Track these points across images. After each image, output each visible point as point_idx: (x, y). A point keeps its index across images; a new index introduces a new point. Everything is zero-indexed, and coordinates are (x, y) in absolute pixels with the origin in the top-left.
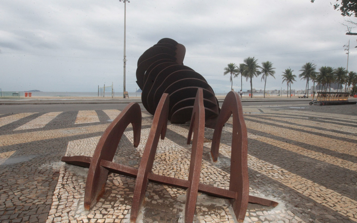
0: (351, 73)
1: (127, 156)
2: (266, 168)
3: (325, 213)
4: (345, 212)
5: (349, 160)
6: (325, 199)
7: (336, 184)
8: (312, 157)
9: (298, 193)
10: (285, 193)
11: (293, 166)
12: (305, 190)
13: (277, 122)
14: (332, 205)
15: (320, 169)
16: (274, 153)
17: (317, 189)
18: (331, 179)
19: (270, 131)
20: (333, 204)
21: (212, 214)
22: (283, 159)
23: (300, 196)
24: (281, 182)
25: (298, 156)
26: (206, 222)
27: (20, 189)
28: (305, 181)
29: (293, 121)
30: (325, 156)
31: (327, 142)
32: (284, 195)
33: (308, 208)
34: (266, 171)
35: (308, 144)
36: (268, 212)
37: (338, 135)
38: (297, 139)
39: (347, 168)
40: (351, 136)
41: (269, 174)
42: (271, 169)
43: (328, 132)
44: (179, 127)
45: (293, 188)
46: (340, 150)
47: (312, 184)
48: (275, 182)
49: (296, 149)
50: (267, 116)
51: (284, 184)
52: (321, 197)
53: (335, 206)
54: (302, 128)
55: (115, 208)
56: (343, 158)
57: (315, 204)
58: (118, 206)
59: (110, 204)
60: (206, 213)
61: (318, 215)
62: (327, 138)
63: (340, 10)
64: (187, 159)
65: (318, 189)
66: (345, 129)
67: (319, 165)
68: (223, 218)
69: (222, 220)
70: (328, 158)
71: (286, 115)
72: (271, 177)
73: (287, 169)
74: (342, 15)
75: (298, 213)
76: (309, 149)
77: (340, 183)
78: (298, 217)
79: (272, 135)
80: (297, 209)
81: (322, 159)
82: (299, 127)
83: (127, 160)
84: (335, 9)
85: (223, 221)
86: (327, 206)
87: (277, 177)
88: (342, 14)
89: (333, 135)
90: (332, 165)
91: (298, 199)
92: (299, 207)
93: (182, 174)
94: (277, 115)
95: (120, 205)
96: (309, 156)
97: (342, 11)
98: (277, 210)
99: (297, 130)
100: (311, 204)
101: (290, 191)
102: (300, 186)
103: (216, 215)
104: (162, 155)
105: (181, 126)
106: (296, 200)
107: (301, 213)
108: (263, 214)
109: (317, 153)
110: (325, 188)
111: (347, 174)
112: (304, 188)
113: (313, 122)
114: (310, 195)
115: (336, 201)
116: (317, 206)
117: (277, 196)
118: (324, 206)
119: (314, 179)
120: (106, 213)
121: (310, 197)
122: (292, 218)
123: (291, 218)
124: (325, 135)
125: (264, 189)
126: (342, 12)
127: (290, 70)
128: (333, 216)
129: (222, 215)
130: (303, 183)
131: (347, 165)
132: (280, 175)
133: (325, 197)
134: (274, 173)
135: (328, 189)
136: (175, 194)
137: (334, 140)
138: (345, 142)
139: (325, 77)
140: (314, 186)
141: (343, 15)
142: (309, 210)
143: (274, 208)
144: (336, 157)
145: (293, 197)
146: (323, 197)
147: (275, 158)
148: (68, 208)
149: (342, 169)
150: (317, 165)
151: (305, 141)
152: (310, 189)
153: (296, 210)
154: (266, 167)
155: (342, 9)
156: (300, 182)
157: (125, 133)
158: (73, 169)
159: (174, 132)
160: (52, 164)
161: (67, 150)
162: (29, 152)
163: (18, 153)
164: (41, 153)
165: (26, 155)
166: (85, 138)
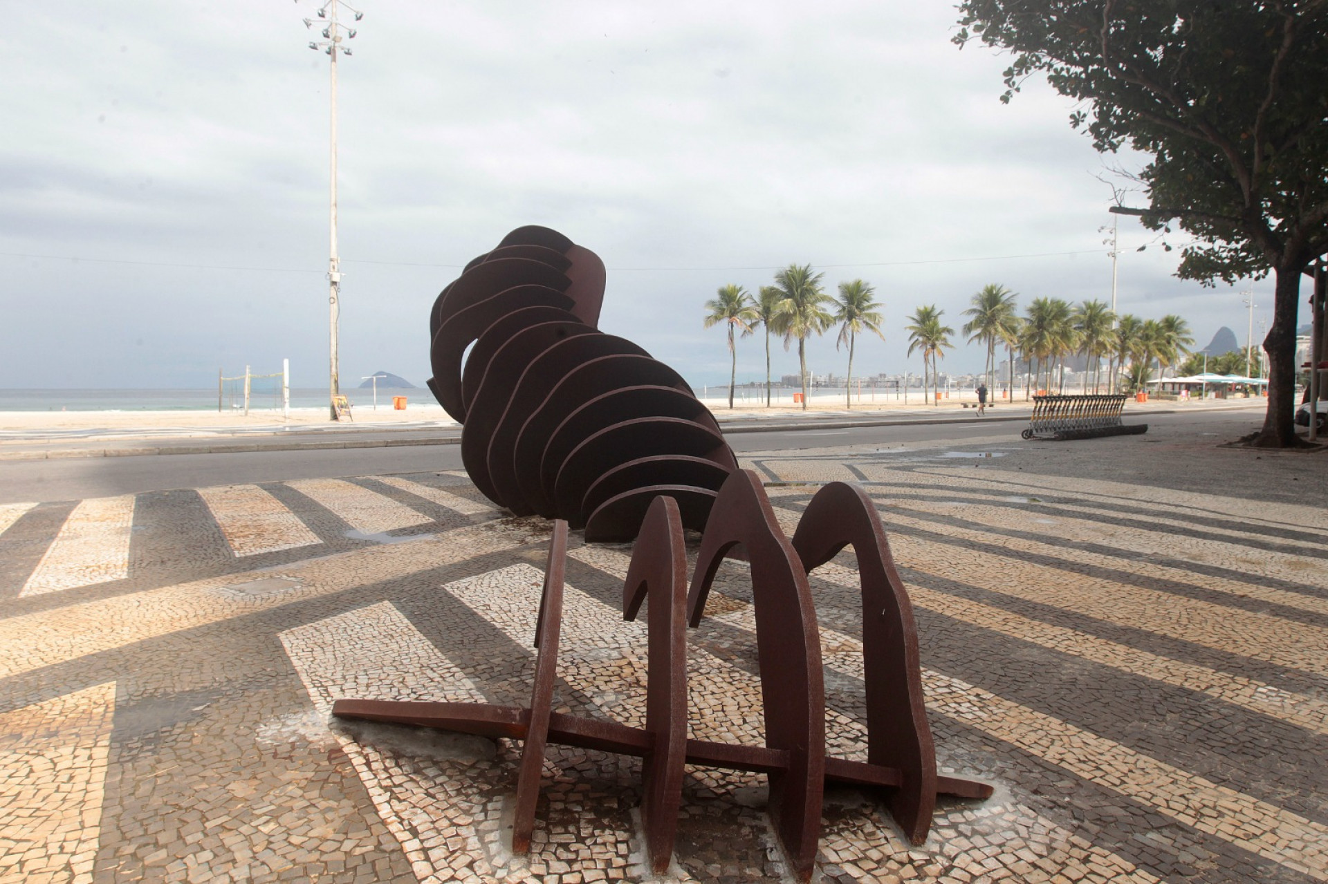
0: (1127, 318)
1: (513, 677)
2: (933, 689)
3: (1104, 803)
4: (1149, 796)
5: (1143, 649)
6: (1098, 768)
7: (1118, 724)
8: (1045, 645)
9: (1033, 755)
10: (1000, 760)
11: (1004, 679)
12: (1048, 747)
13: (921, 522)
14: (1118, 782)
15: (1074, 682)
16: (943, 637)
17: (1076, 741)
18: (1105, 710)
19: (909, 556)
20: (1119, 778)
21: (843, 830)
22: (973, 658)
23: (1039, 765)
24: (983, 729)
25: (1009, 642)
26: (836, 851)
27: (265, 814)
28: (1042, 722)
29: (968, 513)
30: (1079, 638)
31: (1080, 588)
32: (999, 764)
33: (1062, 795)
34: (938, 697)
35: (1028, 598)
36: (975, 812)
37: (1106, 561)
38: (993, 582)
39: (1140, 673)
40: (1143, 564)
41: (947, 708)
42: (947, 690)
43: (1077, 552)
44: (617, 554)
45: (1018, 744)
46: (1118, 617)
47: (1061, 728)
48: (969, 730)
49: (999, 619)
50: (885, 496)
51: (994, 733)
52: (1090, 763)
53: (1123, 782)
54: (1000, 540)
55: (588, 842)
56: (1128, 643)
57: (1078, 781)
58: (592, 835)
59: (567, 832)
60: (828, 830)
61: (1089, 808)
62: (1076, 576)
63: (1088, 133)
64: (701, 674)
65: (1079, 740)
66: (1127, 539)
67: (1068, 670)
68: (872, 838)
69: (873, 843)
70: (1089, 645)
71: (941, 488)
72: (954, 716)
73: (990, 690)
74: (1096, 149)
75: (1044, 810)
76: (1034, 618)
77: (1129, 718)
78: (1045, 817)
79: (917, 572)
80: (1038, 798)
81: (1074, 651)
82: (989, 539)
83: (522, 690)
84: (1074, 127)
85: (875, 847)
86: (1106, 784)
87: (970, 716)
88: (1095, 145)
89: (1093, 563)
90: (1103, 666)
91: (1036, 773)
92: (1041, 794)
93: (710, 724)
94: (913, 491)
95: (597, 832)
96: (1039, 641)
97: (1096, 138)
98: (995, 805)
99: (988, 548)
100: (1066, 784)
101: (1013, 753)
102: (1032, 737)
103: (855, 833)
104: (620, 667)
105: (621, 550)
106: (1032, 775)
107: (1051, 808)
108: (964, 820)
109: (1057, 630)
110: (1095, 737)
111: (1143, 692)
112: (1045, 742)
113: (1028, 517)
114: (1062, 760)
115: (1125, 769)
116: (1082, 786)
117: (985, 768)
118: (1098, 784)
119: (1063, 713)
120: (572, 856)
121: (1063, 764)
122: (1032, 821)
123: (1030, 822)
124: (1072, 563)
125: (947, 752)
126: (1096, 141)
128: (1122, 807)
129: (866, 831)
130: (1039, 727)
131: (1138, 664)
132: (976, 708)
133: (1099, 762)
134: (959, 704)
135: (1101, 740)
136: (723, 786)
137: (1098, 580)
138: (1128, 587)
140: (1068, 733)
141: (1099, 147)
142: (1067, 799)
143: (987, 802)
144: (1111, 639)
145: (1024, 769)
146: (1094, 761)
147: (950, 656)
148: (457, 854)
149: (1128, 677)
150: (1065, 668)
151: (1018, 589)
152: (1057, 743)
153: (1036, 801)
154: (934, 686)
155: (1094, 129)
156: (1030, 725)
157: (448, 587)
158: (380, 736)
159: (610, 576)
160: (289, 722)
161: (298, 669)
162: (168, 682)
163: (131, 690)
164: (215, 684)
165: (166, 694)
166: (325, 617)
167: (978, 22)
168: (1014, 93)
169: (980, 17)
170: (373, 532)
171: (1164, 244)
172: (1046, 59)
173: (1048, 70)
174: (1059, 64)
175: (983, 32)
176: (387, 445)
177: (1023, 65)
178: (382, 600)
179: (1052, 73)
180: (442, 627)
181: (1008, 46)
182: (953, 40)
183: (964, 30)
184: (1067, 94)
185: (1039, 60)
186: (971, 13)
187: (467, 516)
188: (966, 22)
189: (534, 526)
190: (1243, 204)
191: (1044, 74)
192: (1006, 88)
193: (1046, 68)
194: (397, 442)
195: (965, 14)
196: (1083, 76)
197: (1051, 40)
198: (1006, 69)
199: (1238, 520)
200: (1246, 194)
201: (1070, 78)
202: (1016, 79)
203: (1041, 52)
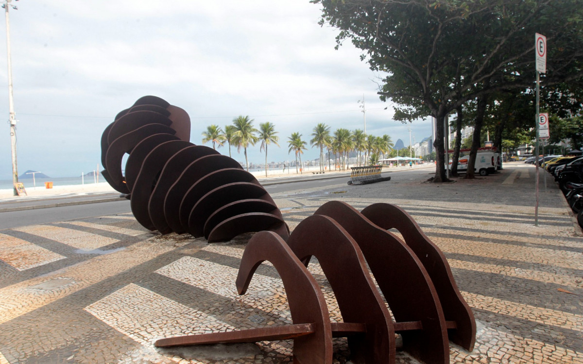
0: (371, 136)
1: (231, 311)
3: (511, 321)
5: (466, 261)
6: (496, 308)
7: (486, 290)
12: (473, 303)
17: (479, 299)
18: (477, 286)
20: (506, 311)
33: (496, 321)
39: (474, 270)
40: (437, 229)
47: (470, 295)
52: (491, 307)
53: (509, 312)
56: (459, 259)
57: (495, 314)
61: (508, 324)
63: (368, 63)
66: (422, 220)
69: (454, 355)
75: (496, 328)
77: (487, 287)
78: (500, 331)
80: (491, 324)
84: (362, 60)
86: (505, 314)
88: (370, 68)
90: (460, 269)
92: (489, 321)
97: (371, 65)
100: (492, 316)
104: (278, 298)
110: (483, 296)
111: (482, 277)
112: (470, 301)
114: (482, 307)
115: (504, 307)
116: (498, 316)
119: (465, 289)
121: (484, 309)
123: (497, 334)
126: (371, 66)
131: (470, 266)
133: (494, 306)
135: (487, 297)
138: (440, 238)
140: (474, 296)
141: (372, 69)
142: (499, 322)
144: (452, 258)
149: (472, 272)
155: (370, 61)
157: (158, 271)
158: (195, 353)
159: (233, 257)
160: (134, 356)
161: (112, 326)
162: (36, 347)
163: (16, 355)
164: (69, 343)
165: (41, 354)
166: (104, 296)
167: (328, 17)
168: (340, 46)
169: (329, 15)
170: (91, 249)
171: (393, 107)
172: (351, 33)
173: (352, 38)
174: (356, 36)
175: (330, 21)
176: (57, 206)
177: (342, 35)
178: (129, 283)
179: (353, 39)
180: (175, 293)
181: (338, 27)
182: (319, 23)
183: (323, 19)
184: (359, 48)
185: (348, 33)
186: (326, 13)
187: (135, 237)
188: (323, 16)
189: (175, 238)
190: (423, 92)
191: (350, 39)
192: (337, 44)
193: (351, 37)
194: (62, 204)
195: (324, 13)
196: (365, 41)
197: (353, 26)
198: (337, 36)
199: (453, 210)
200: (424, 88)
201: (360, 41)
202: (340, 40)
203: (349, 30)
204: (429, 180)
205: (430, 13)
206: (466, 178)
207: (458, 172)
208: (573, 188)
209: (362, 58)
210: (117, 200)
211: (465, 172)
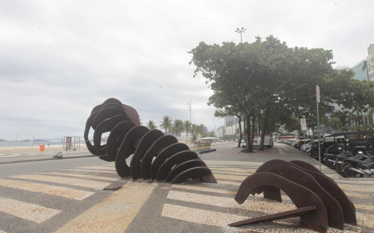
0: (194, 125)
126: (211, 88)
127: (152, 121)
139: (178, 128)
168: (196, 76)
169: (195, 59)
172: (202, 69)
174: (205, 71)
175: (194, 63)
182: (189, 63)
183: (191, 61)
184: (205, 77)
188: (192, 60)
191: (202, 72)
192: (194, 74)
197: (204, 66)
198: (195, 70)
201: (206, 74)
202: (197, 72)
203: (201, 68)
204: (241, 151)
205: (251, 66)
206: (259, 150)
207: (253, 147)
208: (326, 156)
209: (207, 82)
210: (52, 159)
211: (259, 147)
